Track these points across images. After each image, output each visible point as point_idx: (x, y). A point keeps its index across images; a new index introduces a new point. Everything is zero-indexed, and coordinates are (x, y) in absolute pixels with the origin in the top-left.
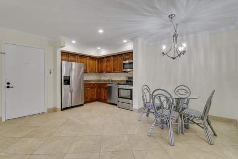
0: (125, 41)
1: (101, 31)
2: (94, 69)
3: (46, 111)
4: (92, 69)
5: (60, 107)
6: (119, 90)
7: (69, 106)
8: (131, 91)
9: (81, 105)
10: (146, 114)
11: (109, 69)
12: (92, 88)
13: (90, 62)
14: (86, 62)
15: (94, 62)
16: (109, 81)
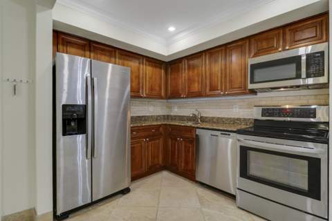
2: (157, 88)
4: (152, 89)
5: (51, 209)
6: (244, 151)
7: (81, 203)
11: (196, 88)
12: (153, 137)
13: (148, 70)
14: (139, 69)
15: (157, 70)
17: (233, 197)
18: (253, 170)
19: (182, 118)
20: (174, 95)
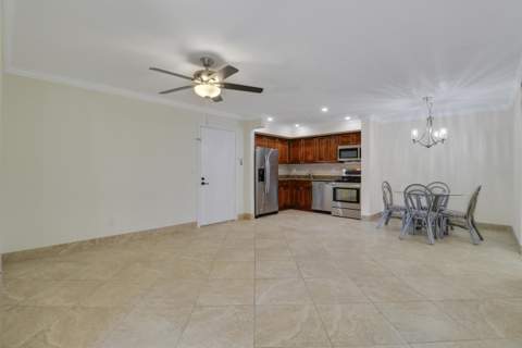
0: (348, 118)
1: (325, 110)
3: (236, 218)
5: (254, 212)
6: (335, 189)
8: (358, 190)
9: (275, 213)
10: (384, 221)
11: (310, 158)
16: (309, 176)
17: (329, 213)
18: (339, 198)
19: (299, 177)
20: (295, 161)
